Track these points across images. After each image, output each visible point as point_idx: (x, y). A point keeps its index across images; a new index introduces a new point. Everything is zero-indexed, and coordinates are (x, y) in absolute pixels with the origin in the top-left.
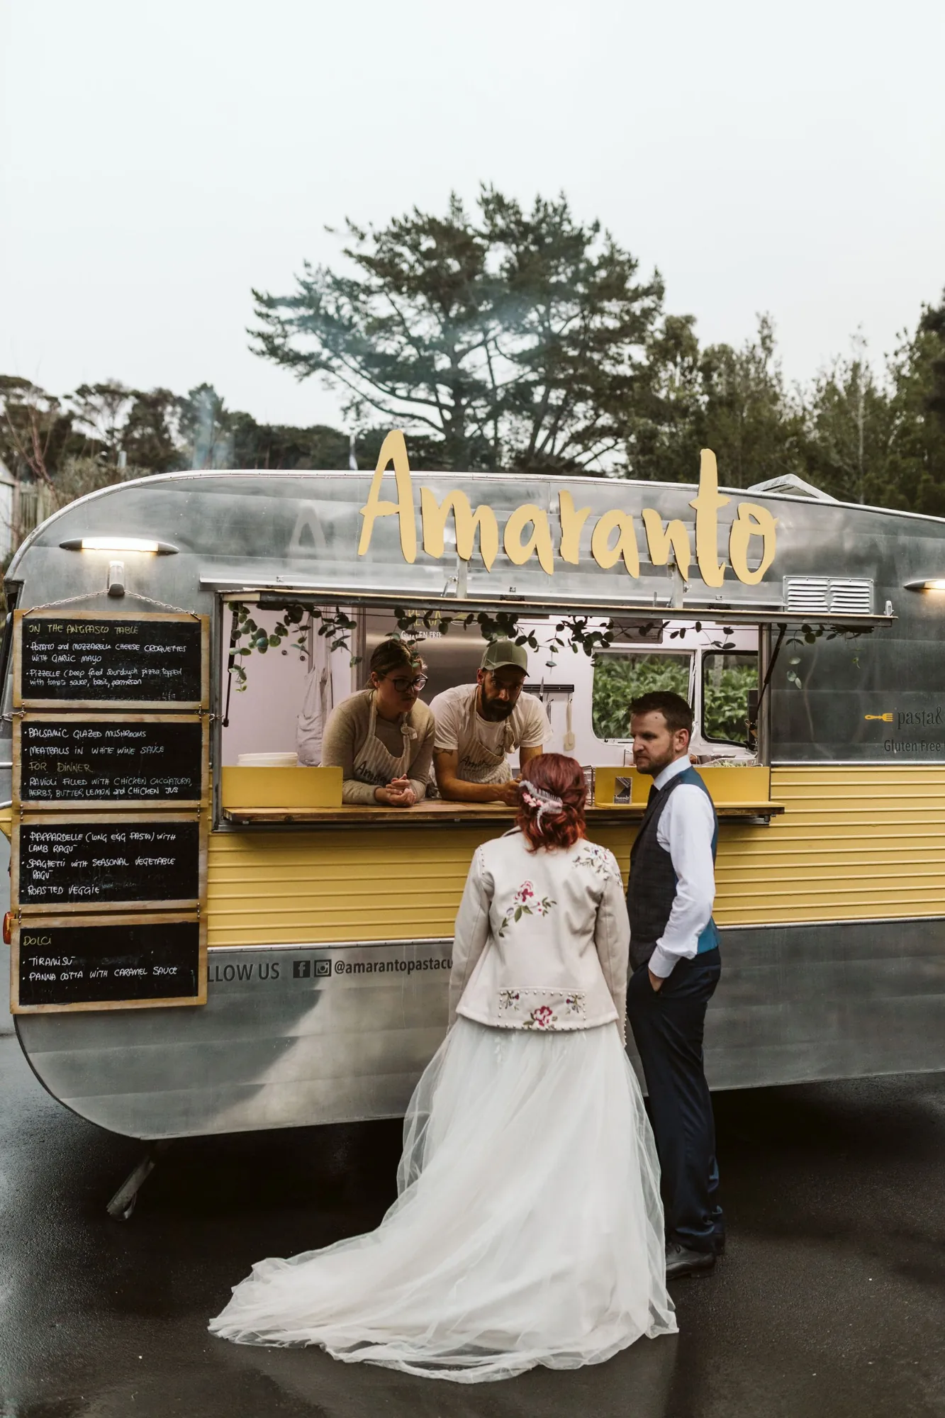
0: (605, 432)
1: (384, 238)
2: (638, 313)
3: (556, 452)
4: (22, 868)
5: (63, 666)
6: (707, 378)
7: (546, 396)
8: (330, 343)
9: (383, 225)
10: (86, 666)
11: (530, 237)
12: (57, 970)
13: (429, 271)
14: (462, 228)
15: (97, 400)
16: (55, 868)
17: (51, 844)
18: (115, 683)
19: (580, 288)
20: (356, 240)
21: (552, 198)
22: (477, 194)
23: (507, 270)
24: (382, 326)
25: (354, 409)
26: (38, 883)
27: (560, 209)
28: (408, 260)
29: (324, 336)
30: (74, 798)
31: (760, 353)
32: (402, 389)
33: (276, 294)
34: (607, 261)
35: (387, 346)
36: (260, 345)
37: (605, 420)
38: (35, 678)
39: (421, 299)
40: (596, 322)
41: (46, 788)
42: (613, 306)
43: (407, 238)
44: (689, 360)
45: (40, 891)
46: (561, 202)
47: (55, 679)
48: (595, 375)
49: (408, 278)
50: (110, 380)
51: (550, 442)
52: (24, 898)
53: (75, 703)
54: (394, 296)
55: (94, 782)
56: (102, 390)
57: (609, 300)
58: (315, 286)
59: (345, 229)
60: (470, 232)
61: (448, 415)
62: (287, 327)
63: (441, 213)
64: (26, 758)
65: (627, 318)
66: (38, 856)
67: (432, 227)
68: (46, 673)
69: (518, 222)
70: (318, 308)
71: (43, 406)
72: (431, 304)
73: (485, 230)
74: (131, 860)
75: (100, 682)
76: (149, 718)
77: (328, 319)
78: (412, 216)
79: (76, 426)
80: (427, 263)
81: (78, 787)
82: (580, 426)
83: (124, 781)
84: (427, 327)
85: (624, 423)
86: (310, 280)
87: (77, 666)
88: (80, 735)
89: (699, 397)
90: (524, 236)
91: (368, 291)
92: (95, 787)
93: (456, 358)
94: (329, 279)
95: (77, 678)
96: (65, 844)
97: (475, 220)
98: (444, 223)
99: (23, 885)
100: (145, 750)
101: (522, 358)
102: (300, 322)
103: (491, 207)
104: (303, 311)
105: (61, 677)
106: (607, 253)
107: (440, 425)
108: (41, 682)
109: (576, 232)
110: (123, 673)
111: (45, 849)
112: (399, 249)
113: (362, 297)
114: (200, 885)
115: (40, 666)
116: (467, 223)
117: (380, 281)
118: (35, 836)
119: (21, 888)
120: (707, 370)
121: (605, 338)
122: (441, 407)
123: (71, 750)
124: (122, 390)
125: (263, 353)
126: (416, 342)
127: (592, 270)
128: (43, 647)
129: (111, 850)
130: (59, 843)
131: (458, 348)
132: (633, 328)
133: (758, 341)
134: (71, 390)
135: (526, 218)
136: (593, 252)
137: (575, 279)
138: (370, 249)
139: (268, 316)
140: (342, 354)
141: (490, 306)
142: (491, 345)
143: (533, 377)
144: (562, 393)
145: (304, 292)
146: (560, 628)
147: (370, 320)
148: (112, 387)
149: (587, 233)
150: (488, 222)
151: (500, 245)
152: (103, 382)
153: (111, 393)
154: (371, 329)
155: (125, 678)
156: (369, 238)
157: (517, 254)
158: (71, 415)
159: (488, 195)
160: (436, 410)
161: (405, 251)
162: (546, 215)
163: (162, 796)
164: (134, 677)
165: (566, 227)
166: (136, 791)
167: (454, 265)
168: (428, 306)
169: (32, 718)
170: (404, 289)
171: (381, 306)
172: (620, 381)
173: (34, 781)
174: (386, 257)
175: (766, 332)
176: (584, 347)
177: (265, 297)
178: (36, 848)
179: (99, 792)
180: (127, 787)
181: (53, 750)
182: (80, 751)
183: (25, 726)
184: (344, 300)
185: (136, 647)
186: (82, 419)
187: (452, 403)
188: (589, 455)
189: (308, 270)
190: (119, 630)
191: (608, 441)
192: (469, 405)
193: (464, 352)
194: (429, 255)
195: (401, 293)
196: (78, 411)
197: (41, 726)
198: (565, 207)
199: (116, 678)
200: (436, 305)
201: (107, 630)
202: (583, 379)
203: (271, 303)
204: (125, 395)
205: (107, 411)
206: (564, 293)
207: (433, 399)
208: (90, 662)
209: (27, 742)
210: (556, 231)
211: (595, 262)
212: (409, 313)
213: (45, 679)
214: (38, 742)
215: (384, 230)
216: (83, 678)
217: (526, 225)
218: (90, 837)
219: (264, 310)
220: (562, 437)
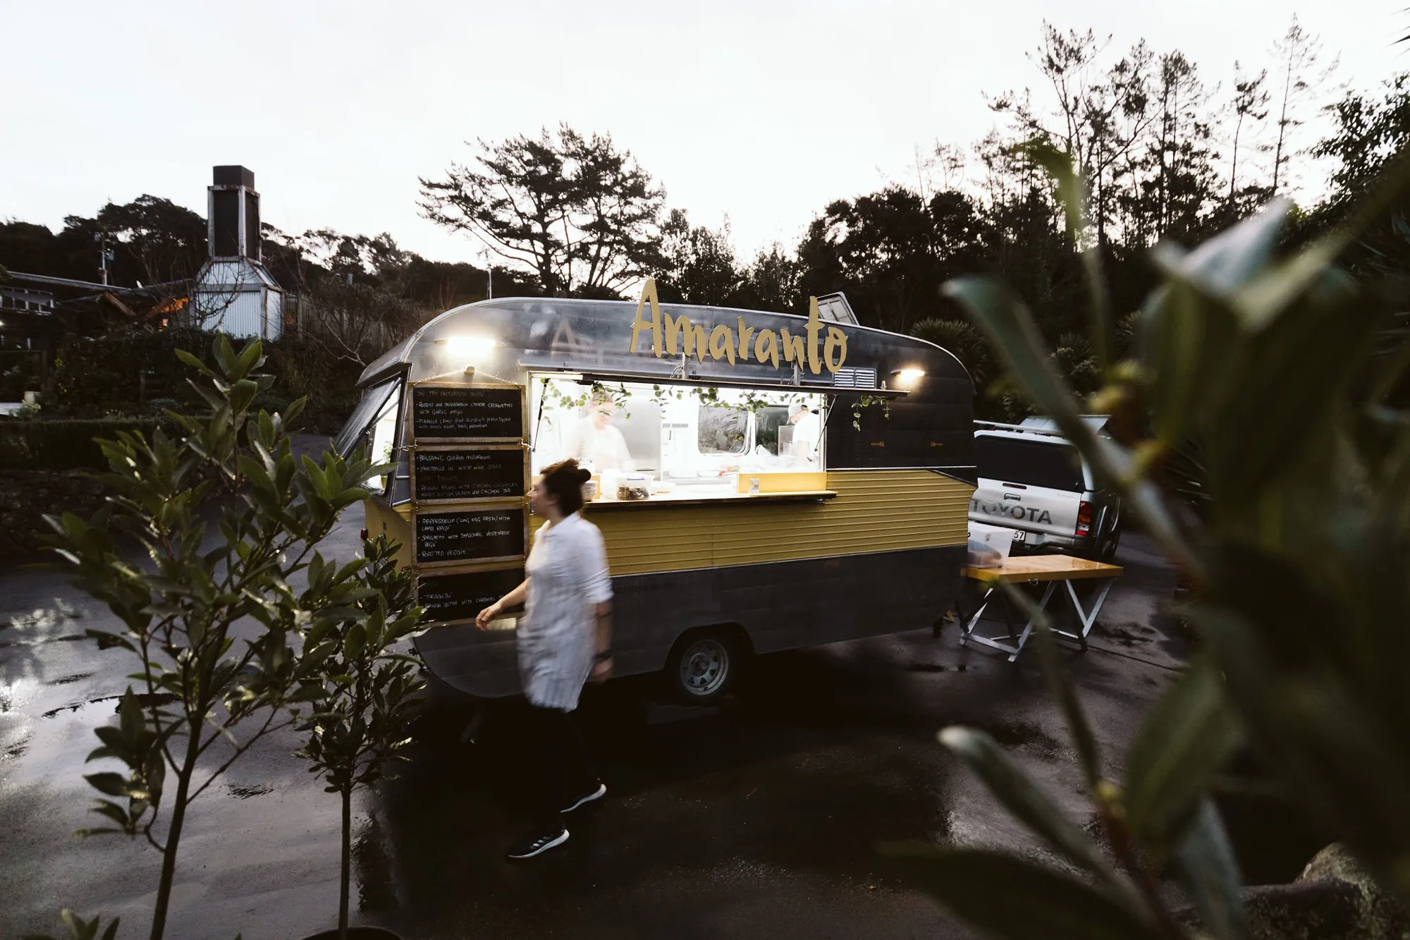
0: (632, 273)
1: (500, 151)
2: (652, 206)
3: (603, 285)
4: (418, 541)
5: (440, 417)
6: (694, 245)
7: (598, 251)
8: (469, 213)
9: (500, 143)
10: (454, 416)
11: (590, 157)
12: (442, 601)
13: (529, 173)
14: (549, 149)
15: (319, 240)
16: (439, 540)
17: (435, 526)
18: (471, 426)
19: (618, 189)
20: (484, 150)
21: (602, 134)
22: (558, 128)
23: (576, 176)
24: (500, 204)
25: (484, 253)
26: (428, 550)
27: (607, 142)
28: (516, 167)
29: (465, 208)
30: (449, 497)
31: (724, 233)
32: (513, 242)
33: (434, 182)
34: (634, 175)
35: (502, 215)
36: (424, 211)
37: (633, 266)
38: (422, 424)
39: (524, 189)
40: (628, 210)
41: (431, 491)
42: (637, 201)
43: (515, 152)
44: (684, 234)
45: (429, 554)
46: (608, 138)
47: (435, 425)
48: (627, 241)
49: (516, 177)
50: (327, 228)
51: (601, 277)
52: (420, 559)
53: (448, 439)
54: (507, 186)
55: (461, 487)
56: (321, 234)
57: (635, 197)
58: (458, 177)
59: (477, 144)
60: (553, 151)
61: (541, 260)
62: (441, 202)
63: (537, 140)
64: (418, 474)
65: (645, 208)
66: (427, 533)
67: (532, 147)
68: (428, 421)
69: (582, 148)
70: (461, 191)
71: (283, 242)
72: (529, 192)
73: (564, 151)
74: (484, 533)
75: (462, 426)
76: (492, 448)
77: (467, 199)
78: (519, 139)
79: (305, 256)
80: (528, 168)
81: (451, 491)
82: (618, 270)
83: (478, 486)
84: (528, 205)
85: (642, 269)
86: (455, 174)
87: (447, 417)
88: (450, 459)
89: (690, 256)
90: (586, 156)
91: (491, 182)
92: (461, 490)
93: (545, 226)
94: (467, 175)
95: (448, 424)
96: (444, 525)
97: (556, 145)
98: (538, 145)
99: (419, 551)
100: (490, 467)
101: (585, 228)
102: (449, 199)
103: (566, 137)
104: (453, 192)
105: (439, 423)
106: (634, 170)
107: (537, 266)
108: (426, 426)
109: (616, 157)
110: (476, 420)
111: (431, 529)
112: (510, 158)
113: (487, 186)
114: (525, 546)
115: (425, 417)
116: (554, 145)
117: (499, 177)
118: (426, 521)
119: (418, 553)
120: (694, 241)
121: (632, 219)
122: (537, 254)
123: (446, 468)
124: (335, 235)
125: (426, 217)
126: (521, 215)
127: (625, 179)
128: (426, 405)
129: (471, 528)
130: (440, 525)
131: (546, 220)
132: (648, 215)
133: (723, 227)
134: (301, 234)
135: (587, 146)
136: (626, 169)
137: (616, 183)
138: (492, 158)
139: (428, 194)
140: (476, 219)
141: (565, 197)
142: (566, 218)
143: (591, 240)
144: (608, 249)
145: (452, 181)
146: (741, 396)
147: (493, 200)
148: (329, 232)
149: (622, 157)
150: (564, 146)
151: (571, 160)
152: (322, 229)
153: (329, 237)
154: (494, 207)
155: (477, 423)
156: (492, 150)
157: (582, 167)
158: (301, 249)
159: (565, 130)
160: (534, 255)
161: (513, 159)
162: (598, 145)
163: (501, 494)
164: (483, 423)
165: (610, 153)
166: (486, 492)
167: (543, 170)
168: (527, 193)
169: (422, 449)
170: (514, 183)
171: (499, 192)
172: (640, 245)
173: (424, 488)
174: (502, 163)
175: (727, 221)
176: (619, 223)
177: (427, 183)
178: (427, 528)
179: (463, 493)
180: (480, 489)
181: (435, 468)
182: (451, 469)
183: (417, 454)
184: (476, 187)
185: (483, 405)
186: (308, 251)
187: (543, 252)
188: (623, 286)
189: (454, 167)
190: (472, 394)
191: (635, 278)
192: (553, 253)
193: (550, 222)
194: (528, 163)
195: (512, 185)
196: (306, 247)
197: (427, 453)
198: (610, 140)
199: (472, 423)
200: (533, 194)
201: (465, 394)
202: (619, 243)
203: (431, 186)
204: (335, 238)
205: (326, 247)
206: (609, 191)
207: (532, 250)
208: (456, 414)
209: (418, 463)
210: (605, 156)
211: (627, 175)
212: (517, 198)
213: (429, 425)
214: (426, 463)
215: (501, 146)
216: (451, 424)
217: (587, 150)
218: (459, 521)
219: (426, 190)
220: (608, 275)
